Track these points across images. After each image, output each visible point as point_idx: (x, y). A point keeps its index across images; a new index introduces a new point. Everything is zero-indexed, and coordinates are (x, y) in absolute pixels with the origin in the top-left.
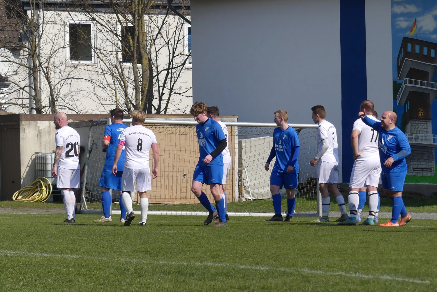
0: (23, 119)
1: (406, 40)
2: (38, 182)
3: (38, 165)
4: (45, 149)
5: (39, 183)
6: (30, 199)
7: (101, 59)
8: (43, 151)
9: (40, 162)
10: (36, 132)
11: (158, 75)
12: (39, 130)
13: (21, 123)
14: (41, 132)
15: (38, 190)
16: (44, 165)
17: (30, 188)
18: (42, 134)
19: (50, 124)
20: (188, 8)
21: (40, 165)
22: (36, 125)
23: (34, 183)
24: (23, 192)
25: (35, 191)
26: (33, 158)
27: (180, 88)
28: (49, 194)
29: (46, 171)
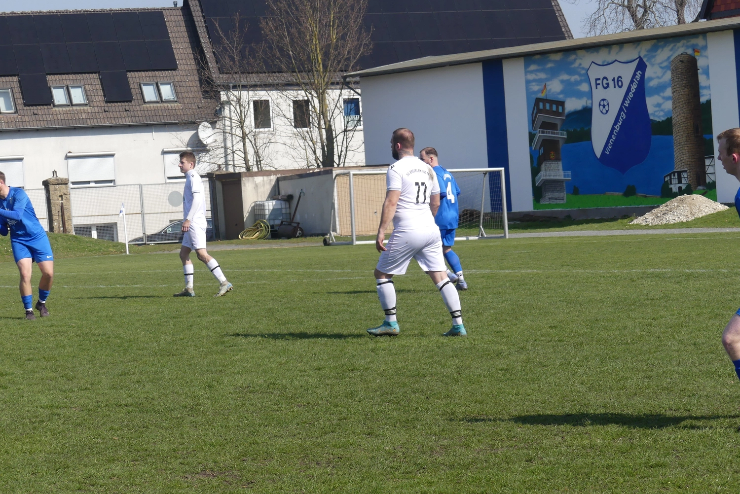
0: (243, 176)
1: (538, 100)
2: (257, 224)
3: (257, 210)
4: (261, 198)
5: (259, 225)
6: (253, 237)
8: (260, 200)
9: (259, 208)
10: (254, 186)
11: (336, 137)
12: (255, 183)
13: (241, 179)
14: (257, 185)
15: (259, 230)
16: (262, 210)
17: (252, 228)
18: (258, 187)
19: (263, 178)
20: (356, 83)
21: (259, 210)
22: (253, 180)
23: (254, 225)
24: (247, 232)
25: (257, 230)
26: (252, 206)
27: (352, 146)
28: (268, 233)
29: (265, 215)
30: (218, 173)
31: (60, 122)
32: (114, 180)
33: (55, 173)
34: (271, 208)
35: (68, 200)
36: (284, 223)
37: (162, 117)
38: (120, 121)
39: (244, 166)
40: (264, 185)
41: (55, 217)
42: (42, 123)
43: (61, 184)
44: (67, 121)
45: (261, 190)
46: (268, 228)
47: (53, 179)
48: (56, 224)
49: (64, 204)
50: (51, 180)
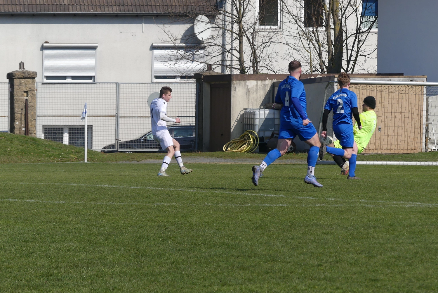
0: (235, 79)
2: (245, 135)
3: (247, 119)
4: (253, 105)
5: (247, 136)
6: (239, 150)
7: (299, 25)
8: (251, 107)
9: (249, 117)
10: (245, 91)
11: (346, 39)
12: (247, 88)
13: (232, 82)
14: (249, 90)
15: (246, 142)
16: (253, 120)
17: (239, 140)
18: (250, 92)
19: (257, 83)
21: (249, 119)
22: (245, 84)
23: (242, 136)
24: (232, 144)
25: (244, 143)
26: (241, 113)
27: (364, 51)
28: (256, 146)
29: (254, 125)
30: (207, 74)
31: (38, 7)
32: (94, 77)
33: (22, 65)
34: (262, 117)
35: (34, 96)
36: (275, 135)
37: (154, 7)
38: (106, 9)
39: (239, 67)
40: (257, 90)
41: (17, 116)
42: (18, 7)
43: (28, 78)
44: (46, 7)
45: (253, 96)
46: (257, 141)
47: (19, 72)
48: (17, 123)
49: (29, 101)
50: (17, 73)
